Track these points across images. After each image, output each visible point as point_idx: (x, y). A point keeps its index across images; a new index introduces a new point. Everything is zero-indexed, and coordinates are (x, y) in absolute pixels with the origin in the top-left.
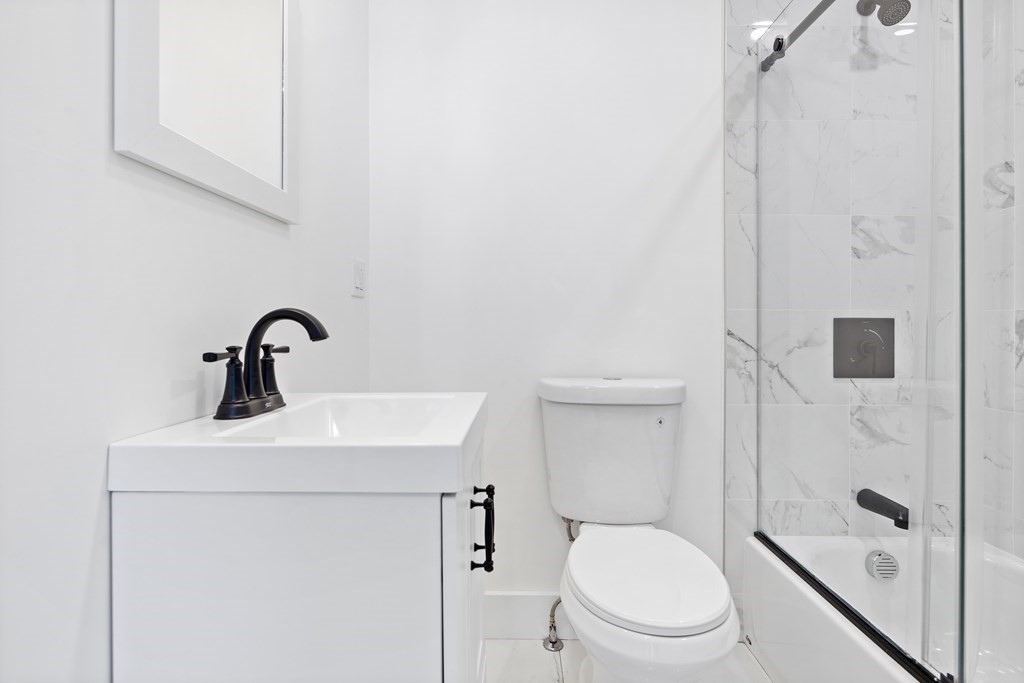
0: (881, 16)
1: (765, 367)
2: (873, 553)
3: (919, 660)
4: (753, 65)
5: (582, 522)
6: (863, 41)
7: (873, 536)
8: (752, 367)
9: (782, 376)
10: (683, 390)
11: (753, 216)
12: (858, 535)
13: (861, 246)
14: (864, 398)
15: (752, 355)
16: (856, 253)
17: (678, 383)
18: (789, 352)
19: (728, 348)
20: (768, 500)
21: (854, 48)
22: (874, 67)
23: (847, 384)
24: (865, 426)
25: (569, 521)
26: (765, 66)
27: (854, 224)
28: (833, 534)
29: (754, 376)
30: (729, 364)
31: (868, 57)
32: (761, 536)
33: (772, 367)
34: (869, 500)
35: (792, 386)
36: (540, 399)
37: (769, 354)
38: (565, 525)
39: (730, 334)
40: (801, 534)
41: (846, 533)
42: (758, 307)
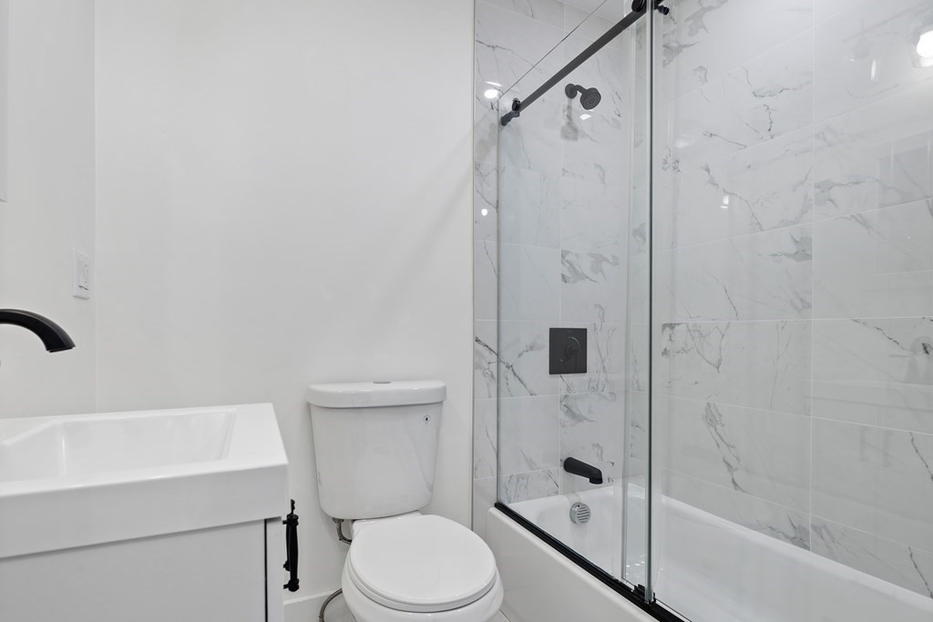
0: (583, 101)
1: (503, 367)
2: (574, 506)
3: (620, 580)
4: (495, 119)
5: (354, 521)
6: (569, 117)
7: (573, 492)
8: (493, 367)
9: (515, 374)
10: (444, 389)
11: (495, 243)
12: (564, 494)
13: (567, 274)
14: (568, 389)
15: (494, 358)
16: (564, 279)
17: (439, 384)
18: (520, 355)
19: (476, 352)
20: (505, 476)
21: (564, 122)
22: (575, 139)
23: (557, 379)
24: (569, 411)
25: (339, 521)
26: (505, 120)
27: (563, 256)
28: (549, 495)
29: (495, 376)
30: (476, 366)
31: (571, 131)
32: (501, 506)
33: (508, 367)
34: (572, 466)
35: (522, 382)
36: (308, 406)
37: (507, 357)
38: (336, 525)
39: (477, 340)
40: (528, 499)
41: (557, 493)
42: (498, 318)
